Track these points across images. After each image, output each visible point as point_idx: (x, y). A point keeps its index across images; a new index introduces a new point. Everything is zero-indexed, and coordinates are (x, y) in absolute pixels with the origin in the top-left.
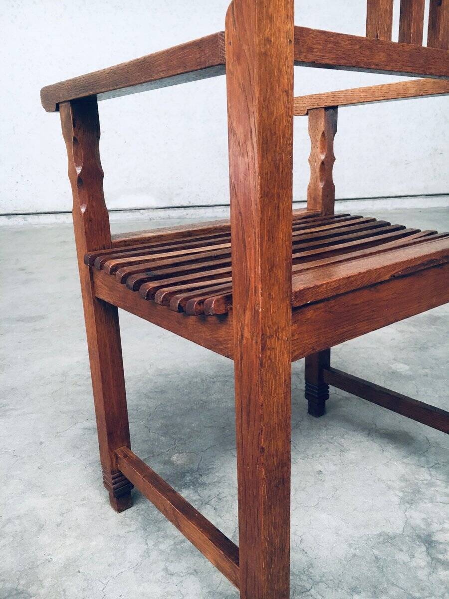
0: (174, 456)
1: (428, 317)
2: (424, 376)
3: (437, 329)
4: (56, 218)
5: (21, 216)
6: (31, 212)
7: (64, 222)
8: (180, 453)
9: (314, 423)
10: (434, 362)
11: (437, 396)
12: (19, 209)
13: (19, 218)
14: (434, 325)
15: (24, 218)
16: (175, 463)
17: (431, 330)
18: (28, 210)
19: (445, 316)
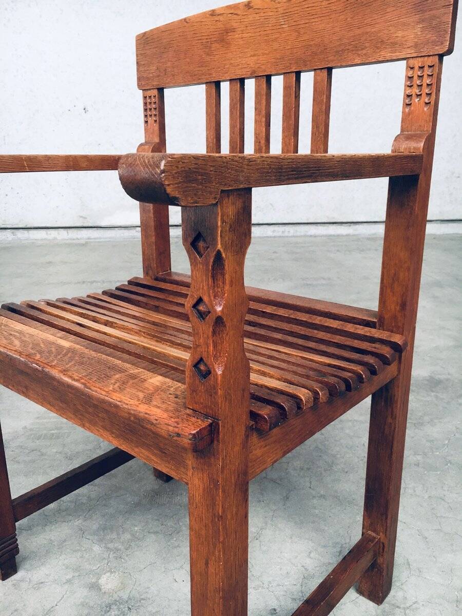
0: (104, 576)
1: (428, 380)
2: (415, 465)
3: (437, 397)
4: (47, 234)
5: (9, 230)
6: (20, 226)
7: (55, 239)
8: (112, 573)
9: (277, 532)
10: (428, 444)
11: (426, 497)
12: (7, 223)
13: (9, 232)
14: (433, 391)
15: (13, 233)
16: (103, 587)
17: (429, 399)
18: (17, 224)
19: (447, 380)
